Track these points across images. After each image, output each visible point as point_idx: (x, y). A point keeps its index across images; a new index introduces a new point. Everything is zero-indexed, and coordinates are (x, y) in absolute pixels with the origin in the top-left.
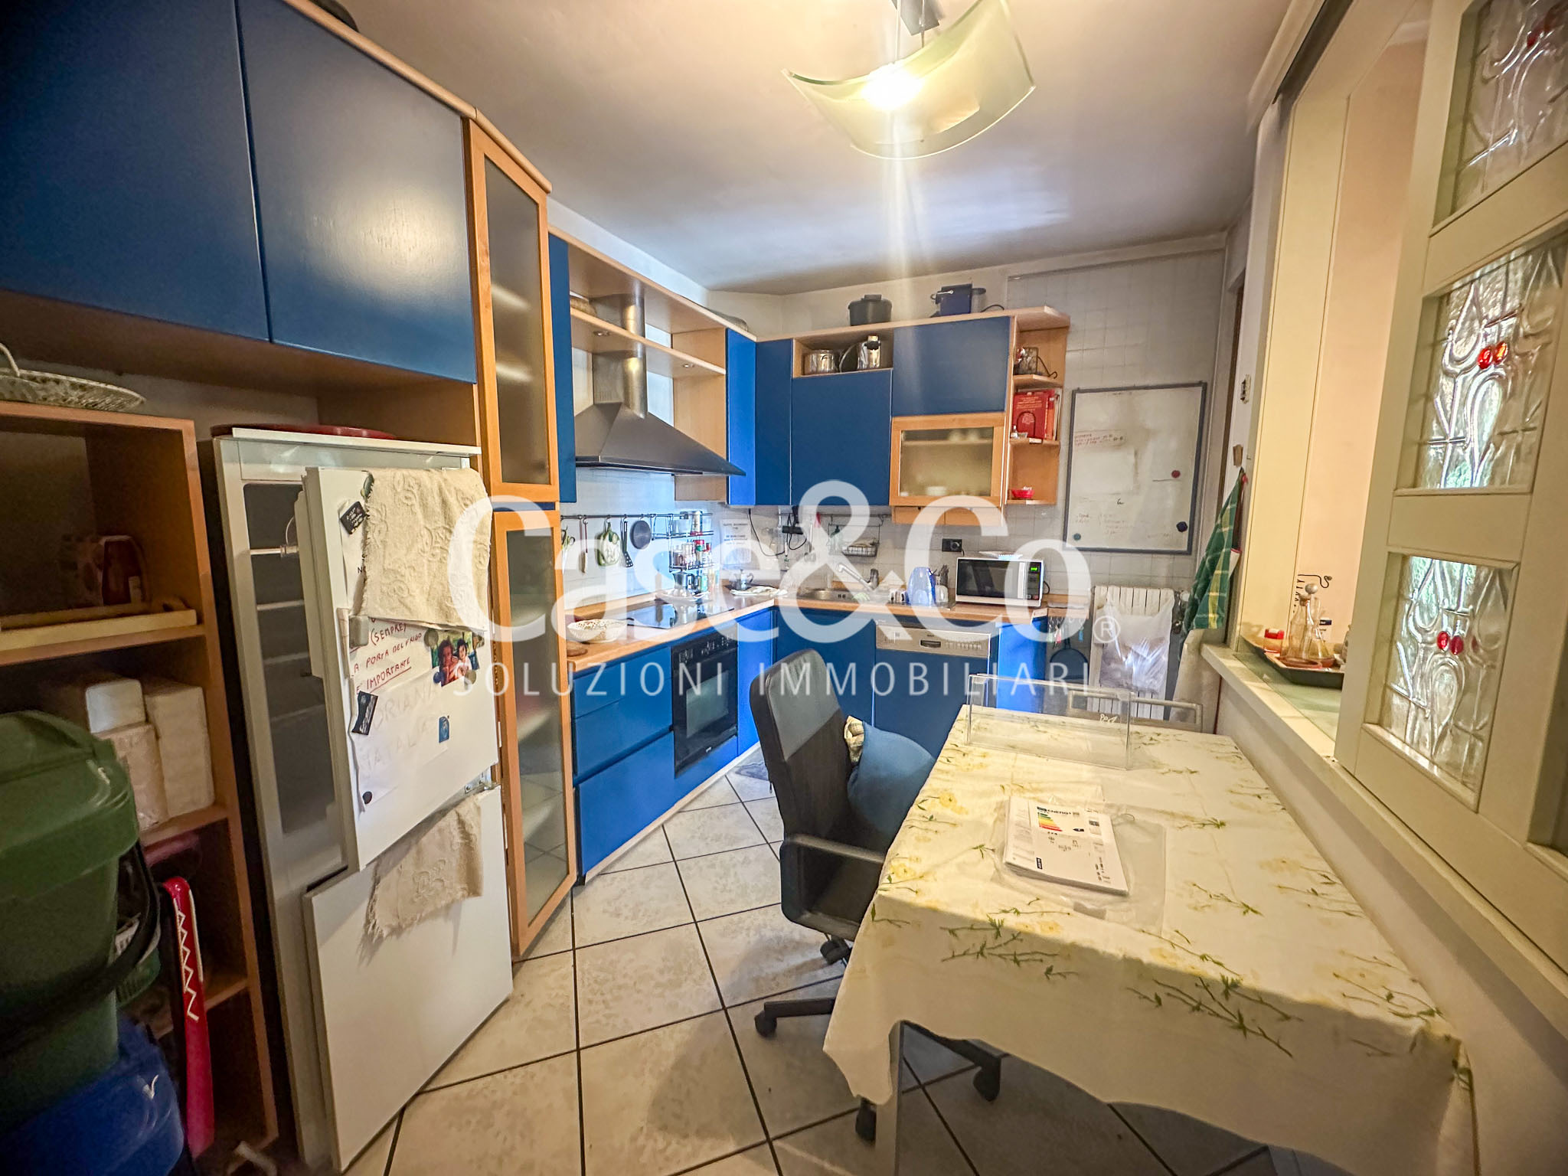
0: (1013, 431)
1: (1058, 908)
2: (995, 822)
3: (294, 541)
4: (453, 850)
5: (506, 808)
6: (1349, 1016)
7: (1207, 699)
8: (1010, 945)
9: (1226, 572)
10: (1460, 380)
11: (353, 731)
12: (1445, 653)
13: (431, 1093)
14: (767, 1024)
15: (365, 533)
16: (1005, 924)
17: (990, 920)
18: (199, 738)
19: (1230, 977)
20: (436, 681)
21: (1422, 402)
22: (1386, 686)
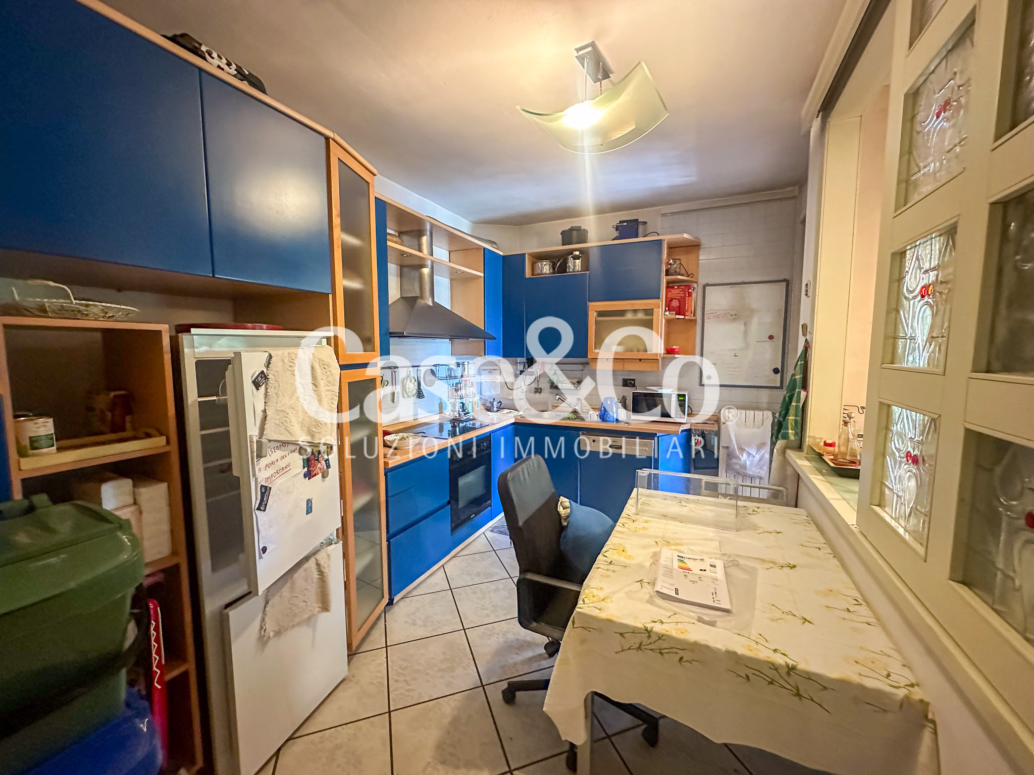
0: (666, 311)
1: (688, 619)
2: (651, 565)
3: (224, 393)
4: (313, 582)
5: (345, 555)
6: (862, 688)
7: (791, 485)
8: (656, 644)
9: (799, 404)
10: (912, 302)
11: (257, 509)
12: (910, 465)
13: (297, 739)
14: (509, 696)
15: (266, 389)
16: (654, 629)
17: (645, 627)
18: (164, 514)
19: (791, 663)
20: (305, 476)
21: (894, 314)
22: (882, 483)
